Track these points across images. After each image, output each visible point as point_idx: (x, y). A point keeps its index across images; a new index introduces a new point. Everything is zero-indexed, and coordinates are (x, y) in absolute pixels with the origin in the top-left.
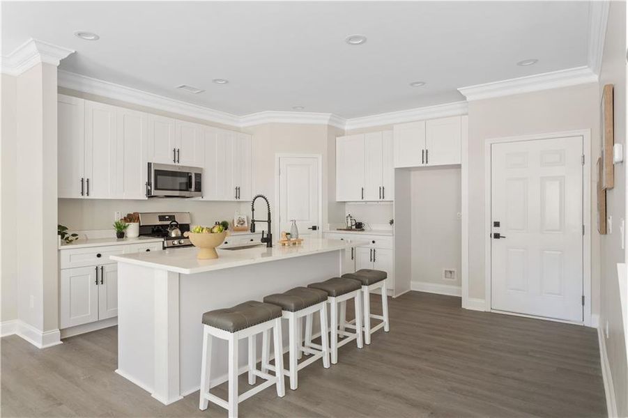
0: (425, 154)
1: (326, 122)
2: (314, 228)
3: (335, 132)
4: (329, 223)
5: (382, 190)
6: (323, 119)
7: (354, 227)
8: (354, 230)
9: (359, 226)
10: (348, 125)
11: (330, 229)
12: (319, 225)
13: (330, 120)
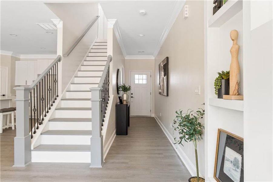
1: (11, 55)
2: (4, 95)
3: (15, 59)
4: (11, 93)
6: (10, 54)
10: (22, 57)
11: (12, 96)
12: (6, 94)
13: (12, 54)
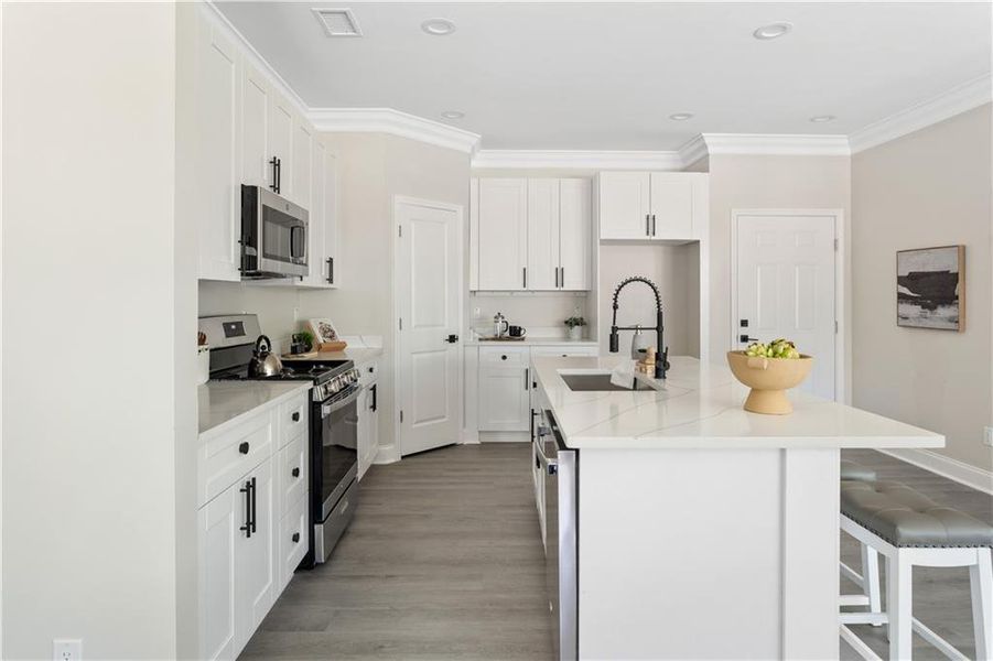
0: (651, 222)
2: (452, 339)
5: (560, 274)
7: (507, 334)
8: (508, 339)
9: (515, 333)
12: (457, 332)
